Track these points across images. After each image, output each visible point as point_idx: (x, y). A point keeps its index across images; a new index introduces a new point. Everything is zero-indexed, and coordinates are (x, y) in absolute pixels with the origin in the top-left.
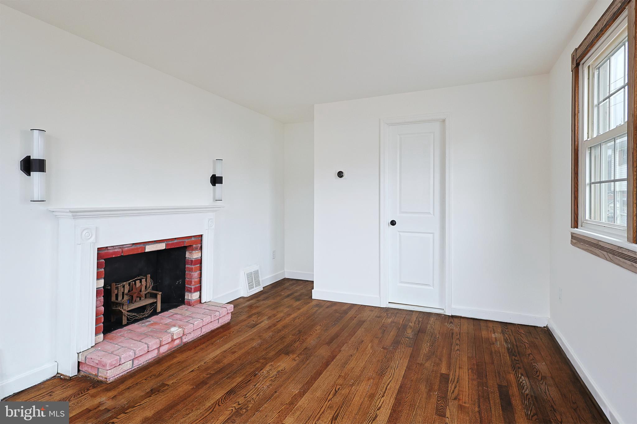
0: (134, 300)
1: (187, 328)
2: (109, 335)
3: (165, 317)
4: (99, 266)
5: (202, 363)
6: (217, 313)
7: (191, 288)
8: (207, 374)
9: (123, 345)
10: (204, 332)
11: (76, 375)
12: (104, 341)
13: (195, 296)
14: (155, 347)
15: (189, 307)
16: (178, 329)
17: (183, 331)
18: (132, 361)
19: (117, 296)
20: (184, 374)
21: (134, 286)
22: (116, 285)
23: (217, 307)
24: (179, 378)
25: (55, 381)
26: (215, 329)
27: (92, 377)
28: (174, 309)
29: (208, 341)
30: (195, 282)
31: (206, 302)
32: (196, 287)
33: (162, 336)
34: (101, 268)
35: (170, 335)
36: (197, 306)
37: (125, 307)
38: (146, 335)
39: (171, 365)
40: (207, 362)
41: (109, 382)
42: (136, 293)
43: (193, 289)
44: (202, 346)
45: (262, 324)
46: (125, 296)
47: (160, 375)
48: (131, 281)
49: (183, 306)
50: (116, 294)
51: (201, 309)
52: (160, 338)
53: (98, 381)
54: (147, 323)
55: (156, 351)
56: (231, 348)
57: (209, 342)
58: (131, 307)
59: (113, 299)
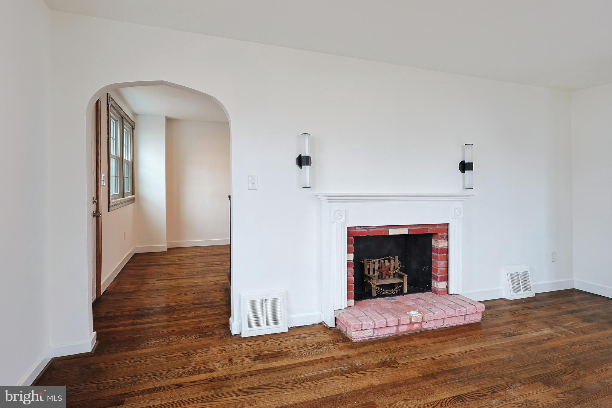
0: (383, 277)
1: (426, 315)
2: (360, 302)
3: (410, 299)
4: (349, 242)
5: (437, 356)
6: (463, 309)
7: (437, 276)
8: (439, 369)
9: (367, 314)
10: (447, 325)
11: (333, 327)
12: (355, 306)
13: (441, 285)
14: (393, 324)
15: (435, 295)
16: (417, 314)
17: (423, 317)
18: (372, 330)
19: (369, 270)
20: (416, 359)
21: (383, 264)
22: (368, 260)
23: (464, 302)
24: (410, 361)
25: (321, 326)
26: (461, 325)
27: (344, 333)
28: (420, 294)
29: (449, 335)
30: (441, 271)
31: (453, 294)
32: (442, 276)
33: (401, 316)
34: (351, 244)
35: (408, 317)
36: (443, 296)
37: (374, 282)
38: (388, 311)
39: (407, 346)
40: (442, 356)
41: (354, 341)
42: (385, 271)
43: (439, 278)
44: (441, 338)
45: (522, 337)
46: (376, 272)
47: (394, 351)
48: (380, 259)
49: (430, 293)
50: (368, 269)
51: (446, 300)
52: (398, 317)
53: (346, 338)
54: (392, 301)
55: (395, 329)
56: (473, 350)
57: (449, 337)
58: (380, 282)
59: (366, 272)
